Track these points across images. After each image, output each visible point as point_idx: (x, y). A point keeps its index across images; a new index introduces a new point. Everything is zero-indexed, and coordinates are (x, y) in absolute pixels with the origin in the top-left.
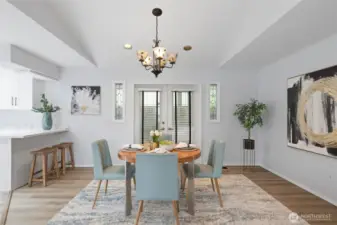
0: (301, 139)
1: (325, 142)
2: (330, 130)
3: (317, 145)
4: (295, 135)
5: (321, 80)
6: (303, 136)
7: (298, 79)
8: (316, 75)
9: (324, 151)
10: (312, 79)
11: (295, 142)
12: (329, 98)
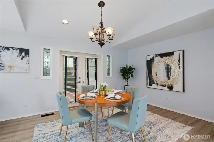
0: (154, 83)
1: (167, 84)
2: (169, 79)
3: (163, 86)
4: (151, 82)
5: (164, 58)
6: (155, 82)
7: (153, 56)
8: (162, 55)
9: (166, 88)
10: (160, 57)
11: (151, 85)
12: (168, 65)
